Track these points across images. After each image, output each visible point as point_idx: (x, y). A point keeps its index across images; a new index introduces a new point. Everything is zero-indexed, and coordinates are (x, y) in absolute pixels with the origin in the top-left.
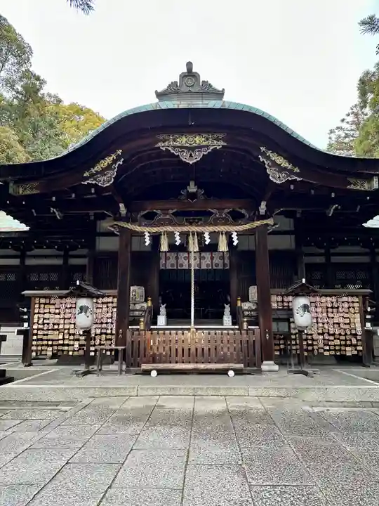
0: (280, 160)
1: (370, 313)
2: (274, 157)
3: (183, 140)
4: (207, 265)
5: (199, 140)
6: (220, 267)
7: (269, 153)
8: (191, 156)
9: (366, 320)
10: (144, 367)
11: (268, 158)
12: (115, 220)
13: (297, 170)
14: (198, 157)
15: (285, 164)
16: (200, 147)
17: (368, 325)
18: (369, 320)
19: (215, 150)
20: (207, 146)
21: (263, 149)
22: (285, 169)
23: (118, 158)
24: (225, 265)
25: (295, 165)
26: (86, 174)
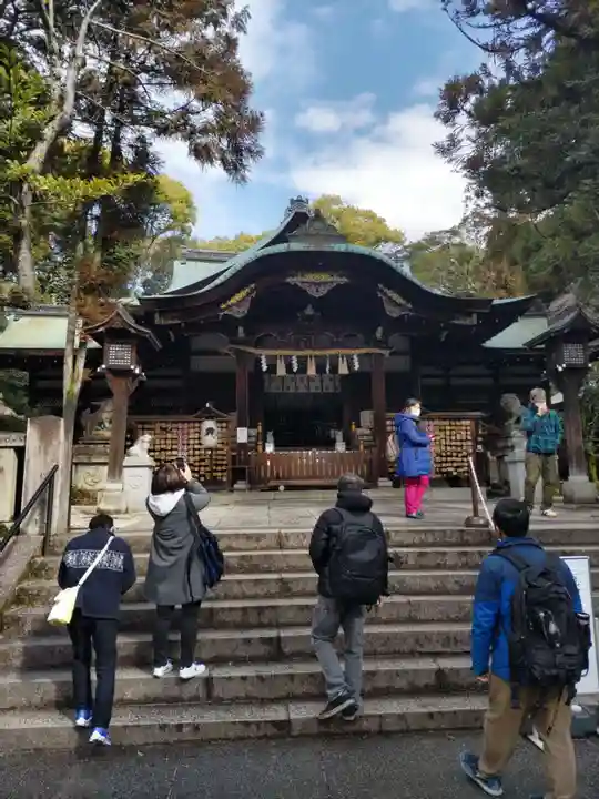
0: (395, 297)
1: (481, 436)
2: (390, 293)
3: (310, 277)
4: (317, 388)
5: (324, 277)
6: (331, 390)
7: (386, 290)
8: (317, 291)
9: (478, 443)
10: (272, 483)
11: (385, 294)
12: (232, 342)
13: (410, 306)
14: (323, 291)
15: (400, 300)
16: (325, 283)
17: (480, 447)
18: (480, 443)
19: (338, 285)
20: (332, 282)
21: (380, 286)
22: (400, 305)
23: (252, 291)
24: (335, 388)
25: (408, 301)
26: (223, 306)
